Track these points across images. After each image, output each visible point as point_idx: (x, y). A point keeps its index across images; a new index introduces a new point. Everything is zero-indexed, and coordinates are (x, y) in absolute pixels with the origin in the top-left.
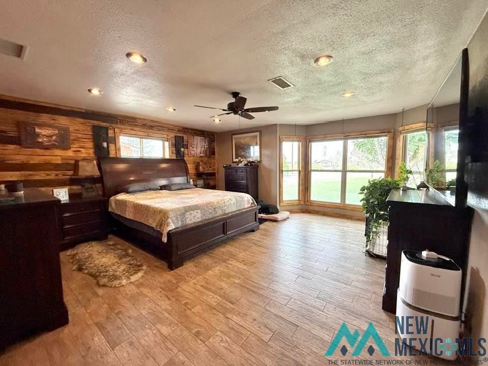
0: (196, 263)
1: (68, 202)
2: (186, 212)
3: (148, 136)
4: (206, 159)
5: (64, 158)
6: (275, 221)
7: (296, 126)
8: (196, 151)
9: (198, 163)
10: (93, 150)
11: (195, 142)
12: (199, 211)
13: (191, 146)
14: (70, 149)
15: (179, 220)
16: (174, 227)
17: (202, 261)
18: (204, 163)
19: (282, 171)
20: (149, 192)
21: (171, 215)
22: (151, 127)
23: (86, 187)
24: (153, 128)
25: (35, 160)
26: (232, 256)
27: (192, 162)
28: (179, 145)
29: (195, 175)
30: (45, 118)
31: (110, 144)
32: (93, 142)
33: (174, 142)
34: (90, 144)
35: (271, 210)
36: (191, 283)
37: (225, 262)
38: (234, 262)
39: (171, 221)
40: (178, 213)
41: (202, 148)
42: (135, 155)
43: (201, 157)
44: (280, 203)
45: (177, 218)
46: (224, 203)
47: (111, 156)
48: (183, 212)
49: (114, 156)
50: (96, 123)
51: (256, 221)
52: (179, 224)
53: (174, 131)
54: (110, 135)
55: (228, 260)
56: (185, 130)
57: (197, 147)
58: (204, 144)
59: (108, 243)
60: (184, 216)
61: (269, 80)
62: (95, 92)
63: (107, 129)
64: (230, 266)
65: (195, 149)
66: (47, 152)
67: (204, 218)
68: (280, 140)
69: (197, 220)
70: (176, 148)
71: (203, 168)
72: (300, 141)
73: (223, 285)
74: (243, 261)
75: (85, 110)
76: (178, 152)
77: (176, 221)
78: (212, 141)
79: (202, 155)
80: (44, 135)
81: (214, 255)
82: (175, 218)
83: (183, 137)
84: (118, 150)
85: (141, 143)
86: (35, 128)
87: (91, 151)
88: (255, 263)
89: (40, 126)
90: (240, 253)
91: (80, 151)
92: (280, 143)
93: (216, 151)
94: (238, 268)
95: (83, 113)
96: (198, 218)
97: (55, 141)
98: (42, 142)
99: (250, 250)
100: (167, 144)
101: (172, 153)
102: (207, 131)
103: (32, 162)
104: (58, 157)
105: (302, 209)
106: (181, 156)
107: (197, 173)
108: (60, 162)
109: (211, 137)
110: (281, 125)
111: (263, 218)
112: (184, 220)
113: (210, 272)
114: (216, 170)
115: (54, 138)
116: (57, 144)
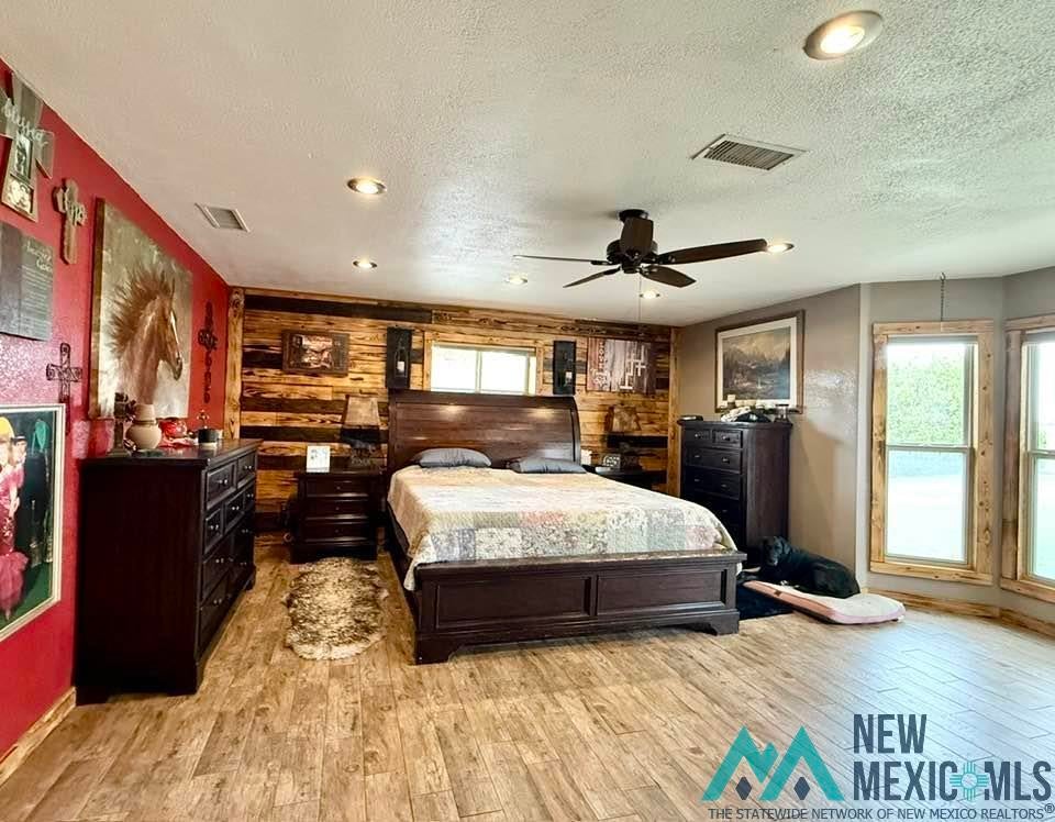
0: (479, 668)
1: (328, 471)
2: (479, 527)
3: (492, 345)
4: (639, 398)
5: (335, 389)
6: (824, 620)
7: (944, 285)
8: (609, 379)
9: (612, 408)
10: (384, 377)
11: (608, 356)
12: (518, 532)
13: (596, 365)
14: (347, 375)
15: (456, 542)
16: (433, 558)
17: (497, 667)
18: (626, 409)
19: (882, 445)
20: (464, 470)
21: (435, 527)
22: (499, 324)
23: (358, 446)
24: (504, 326)
25: (299, 393)
26: (584, 682)
27: (595, 406)
28: (563, 363)
29: (602, 441)
30: (318, 321)
31: (413, 365)
32: (385, 361)
33: (551, 357)
34: (379, 366)
35: (821, 579)
36: (422, 713)
37: (548, 691)
38: (570, 704)
39: (430, 542)
40: (455, 527)
41: (627, 370)
42: (466, 385)
43: (624, 392)
44: (869, 560)
45: (450, 540)
46: (604, 522)
47: (412, 387)
48: (472, 526)
49: (420, 388)
50: (393, 324)
51: (723, 598)
52: (455, 554)
53: (553, 331)
54: (414, 346)
55: (561, 689)
56: (582, 326)
57: (612, 366)
58: (633, 361)
59: (368, 567)
60: (473, 537)
61: (694, 157)
62: (365, 265)
63: (410, 333)
64: (549, 707)
65: (607, 373)
66: (315, 381)
67: (531, 552)
68: (872, 336)
69: (508, 554)
70: (554, 371)
71: (623, 423)
72: (975, 338)
73: (488, 752)
74: (601, 709)
75: (378, 300)
76: (559, 381)
77: (445, 544)
78: (660, 351)
79: (626, 387)
80: (312, 350)
81: (538, 663)
82: (443, 537)
83: (575, 343)
84: (425, 375)
85: (479, 362)
86: (301, 339)
87: (381, 379)
88: (630, 731)
89: (311, 334)
90: (616, 682)
91: (361, 379)
92: (875, 349)
93: (671, 379)
94: (568, 724)
95: (374, 306)
96: (512, 550)
97: (326, 361)
98: (309, 364)
99: (653, 685)
100: (533, 360)
101: (544, 382)
102: (645, 326)
103: (293, 397)
104: (326, 389)
105: (983, 607)
106: (565, 390)
107: (609, 437)
108: (330, 398)
109: (659, 339)
110: (876, 287)
111: (781, 597)
112: (470, 545)
113: (488, 704)
114: (670, 429)
115: (325, 355)
116: (328, 366)
